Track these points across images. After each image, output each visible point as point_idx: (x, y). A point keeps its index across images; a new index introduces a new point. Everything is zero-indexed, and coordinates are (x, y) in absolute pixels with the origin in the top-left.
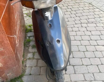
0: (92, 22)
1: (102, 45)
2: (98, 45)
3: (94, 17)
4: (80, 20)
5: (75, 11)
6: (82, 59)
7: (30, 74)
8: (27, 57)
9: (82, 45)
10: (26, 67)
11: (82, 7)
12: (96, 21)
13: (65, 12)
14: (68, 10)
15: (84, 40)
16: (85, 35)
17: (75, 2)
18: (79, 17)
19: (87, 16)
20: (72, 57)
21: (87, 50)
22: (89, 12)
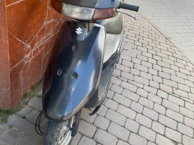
0: (180, 96)
1: (171, 140)
2: (164, 136)
3: (189, 91)
4: (160, 83)
5: (162, 67)
6: (120, 141)
7: (24, 118)
8: (38, 93)
9: (135, 121)
10: (27, 104)
11: (179, 67)
12: (189, 99)
13: (142, 61)
14: (150, 60)
15: (146, 115)
16: (153, 109)
17: (172, 55)
18: (163, 78)
19: (177, 83)
20: (105, 129)
21: (138, 131)
22: (184, 79)
